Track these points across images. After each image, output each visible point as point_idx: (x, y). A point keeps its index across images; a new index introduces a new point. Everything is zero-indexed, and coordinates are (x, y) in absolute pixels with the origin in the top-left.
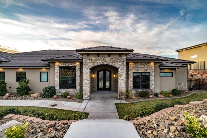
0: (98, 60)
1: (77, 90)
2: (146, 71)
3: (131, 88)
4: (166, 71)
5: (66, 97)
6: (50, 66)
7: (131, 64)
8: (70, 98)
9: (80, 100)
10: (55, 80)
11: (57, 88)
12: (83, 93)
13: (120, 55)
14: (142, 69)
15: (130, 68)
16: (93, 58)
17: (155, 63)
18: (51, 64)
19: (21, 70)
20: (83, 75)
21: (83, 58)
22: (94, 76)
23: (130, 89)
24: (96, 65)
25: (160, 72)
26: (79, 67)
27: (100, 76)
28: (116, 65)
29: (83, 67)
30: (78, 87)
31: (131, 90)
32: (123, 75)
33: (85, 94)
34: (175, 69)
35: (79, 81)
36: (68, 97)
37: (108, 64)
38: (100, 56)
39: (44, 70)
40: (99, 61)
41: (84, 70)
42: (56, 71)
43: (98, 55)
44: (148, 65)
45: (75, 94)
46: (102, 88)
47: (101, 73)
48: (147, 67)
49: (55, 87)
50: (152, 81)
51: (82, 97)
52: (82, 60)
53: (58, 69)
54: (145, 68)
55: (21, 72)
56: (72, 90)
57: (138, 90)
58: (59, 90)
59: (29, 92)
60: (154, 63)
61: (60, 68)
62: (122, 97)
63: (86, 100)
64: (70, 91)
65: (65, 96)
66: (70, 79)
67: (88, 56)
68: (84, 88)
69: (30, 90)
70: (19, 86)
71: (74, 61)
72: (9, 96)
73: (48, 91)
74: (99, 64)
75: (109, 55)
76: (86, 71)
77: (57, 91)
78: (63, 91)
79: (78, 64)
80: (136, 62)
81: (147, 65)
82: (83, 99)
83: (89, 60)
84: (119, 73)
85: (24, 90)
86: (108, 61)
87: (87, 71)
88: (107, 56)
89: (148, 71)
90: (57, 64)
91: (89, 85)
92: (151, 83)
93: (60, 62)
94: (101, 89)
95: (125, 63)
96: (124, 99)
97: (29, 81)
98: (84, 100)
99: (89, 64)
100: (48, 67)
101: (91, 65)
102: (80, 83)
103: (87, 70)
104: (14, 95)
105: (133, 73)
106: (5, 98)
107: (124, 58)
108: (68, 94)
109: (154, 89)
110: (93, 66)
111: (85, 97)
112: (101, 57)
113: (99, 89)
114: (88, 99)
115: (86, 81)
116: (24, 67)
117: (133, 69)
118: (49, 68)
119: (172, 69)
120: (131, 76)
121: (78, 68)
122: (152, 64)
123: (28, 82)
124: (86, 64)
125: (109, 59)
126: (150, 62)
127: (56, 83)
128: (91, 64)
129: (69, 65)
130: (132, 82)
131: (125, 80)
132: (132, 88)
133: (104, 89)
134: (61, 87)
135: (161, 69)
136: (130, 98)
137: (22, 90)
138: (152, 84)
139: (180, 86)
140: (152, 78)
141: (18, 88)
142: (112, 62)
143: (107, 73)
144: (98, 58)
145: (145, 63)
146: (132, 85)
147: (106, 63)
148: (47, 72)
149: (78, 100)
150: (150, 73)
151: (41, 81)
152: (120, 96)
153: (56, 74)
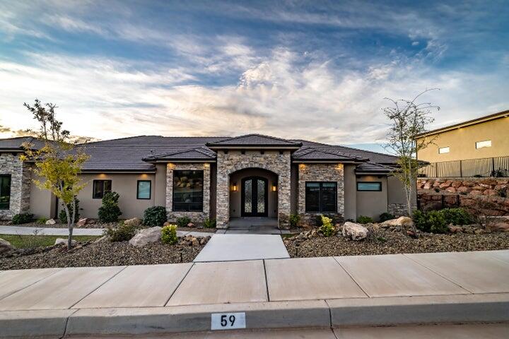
0: (243, 160)
1: (205, 214)
2: (328, 180)
3: (302, 210)
4: (370, 179)
5: (187, 226)
6: (156, 169)
7: (302, 167)
8: (193, 227)
9: (211, 229)
10: (166, 196)
11: (169, 209)
12: (217, 218)
13: (281, 152)
14: (323, 175)
15: (301, 174)
16: (235, 157)
17: (345, 165)
18: (157, 167)
19: (102, 177)
20: (218, 186)
21: (216, 155)
22: (235, 189)
23: (300, 212)
24: (240, 168)
25: (358, 183)
26: (209, 172)
27: (246, 189)
28: (275, 169)
29: (216, 171)
30: (207, 209)
31: (302, 215)
32: (286, 186)
33: (221, 219)
34: (386, 176)
35: (209, 197)
36: (190, 225)
37: (260, 167)
38: (246, 153)
39: (144, 177)
40: (245, 162)
41: (219, 176)
42: (168, 180)
43: (243, 152)
44: (332, 169)
45: (201, 221)
46: (251, 211)
47: (249, 183)
48: (330, 173)
49: (165, 208)
50: (341, 197)
51: (214, 226)
52: (216, 159)
53: (171, 175)
54: (327, 175)
55: (102, 181)
56: (195, 214)
57: (315, 215)
58: (173, 213)
59: (119, 217)
60: (343, 166)
61: (176, 173)
62: (284, 224)
63: (223, 229)
64: (193, 215)
65: (183, 224)
66: (185, 196)
67: (226, 153)
68: (218, 209)
69: (121, 214)
70: (102, 205)
71: (200, 162)
72: (86, 223)
73: (154, 215)
74: (245, 167)
75: (262, 152)
76: (222, 180)
77: (168, 215)
78: (179, 215)
79: (207, 166)
80: (311, 164)
81: (330, 169)
82: (217, 227)
83: (228, 160)
84: (279, 182)
85: (112, 213)
86: (260, 161)
87: (224, 179)
88: (259, 154)
89: (333, 180)
90: (170, 166)
91: (227, 204)
92: (338, 201)
93: (174, 163)
94: (248, 215)
95: (289, 166)
96: (287, 228)
97: (118, 196)
98: (218, 229)
99: (227, 167)
100: (152, 172)
101: (231, 169)
102: (210, 201)
103: (224, 177)
104: (94, 221)
105: (306, 182)
106: (80, 225)
107: (288, 156)
108: (189, 221)
109: (345, 212)
110: (235, 170)
111: (219, 223)
112: (249, 156)
113: (244, 214)
114: (225, 227)
115: (222, 196)
116: (107, 172)
117: (306, 176)
118: (154, 174)
119: (380, 177)
120: (302, 188)
121: (207, 173)
122: (340, 168)
123: (117, 199)
124: (222, 167)
125: (262, 159)
126: (337, 164)
127: (168, 201)
128: (230, 167)
129: (192, 169)
130: (304, 200)
131: (289, 194)
132: (304, 209)
133: (254, 213)
134: (176, 207)
135: (358, 177)
136: (299, 227)
137: (109, 212)
138: (341, 202)
139: (402, 210)
140: (340, 192)
141: (102, 209)
142: (268, 164)
143: (261, 183)
144: (244, 156)
145: (327, 164)
146: (304, 205)
147: (256, 166)
148: (150, 181)
149: (208, 229)
150: (336, 183)
151: (138, 198)
152: (280, 222)
153: (168, 185)
